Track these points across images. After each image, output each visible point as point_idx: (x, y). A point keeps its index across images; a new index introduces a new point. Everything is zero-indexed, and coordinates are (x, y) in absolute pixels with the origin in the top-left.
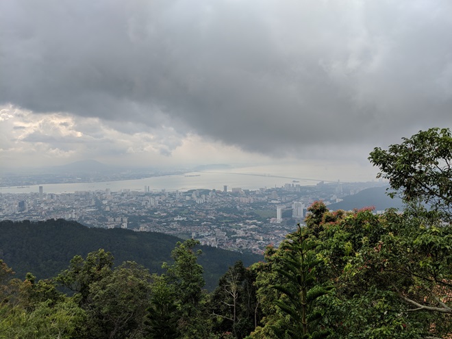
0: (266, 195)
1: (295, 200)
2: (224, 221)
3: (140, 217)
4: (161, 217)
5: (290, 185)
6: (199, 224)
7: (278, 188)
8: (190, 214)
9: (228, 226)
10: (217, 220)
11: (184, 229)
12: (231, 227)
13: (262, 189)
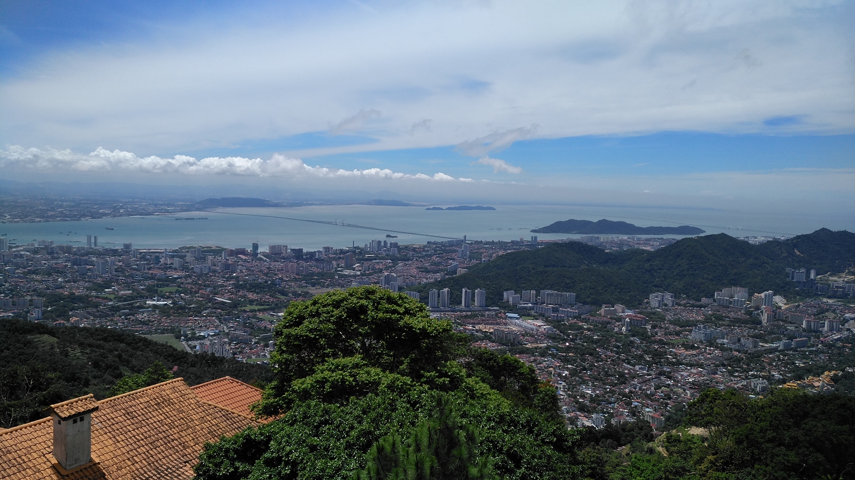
0: (334, 259)
1: (387, 269)
2: (248, 308)
3: (73, 298)
4: (120, 299)
5: (379, 242)
6: (198, 312)
7: (358, 248)
8: (180, 293)
9: (255, 317)
10: (235, 305)
11: (166, 322)
12: (261, 320)
13: (327, 249)
